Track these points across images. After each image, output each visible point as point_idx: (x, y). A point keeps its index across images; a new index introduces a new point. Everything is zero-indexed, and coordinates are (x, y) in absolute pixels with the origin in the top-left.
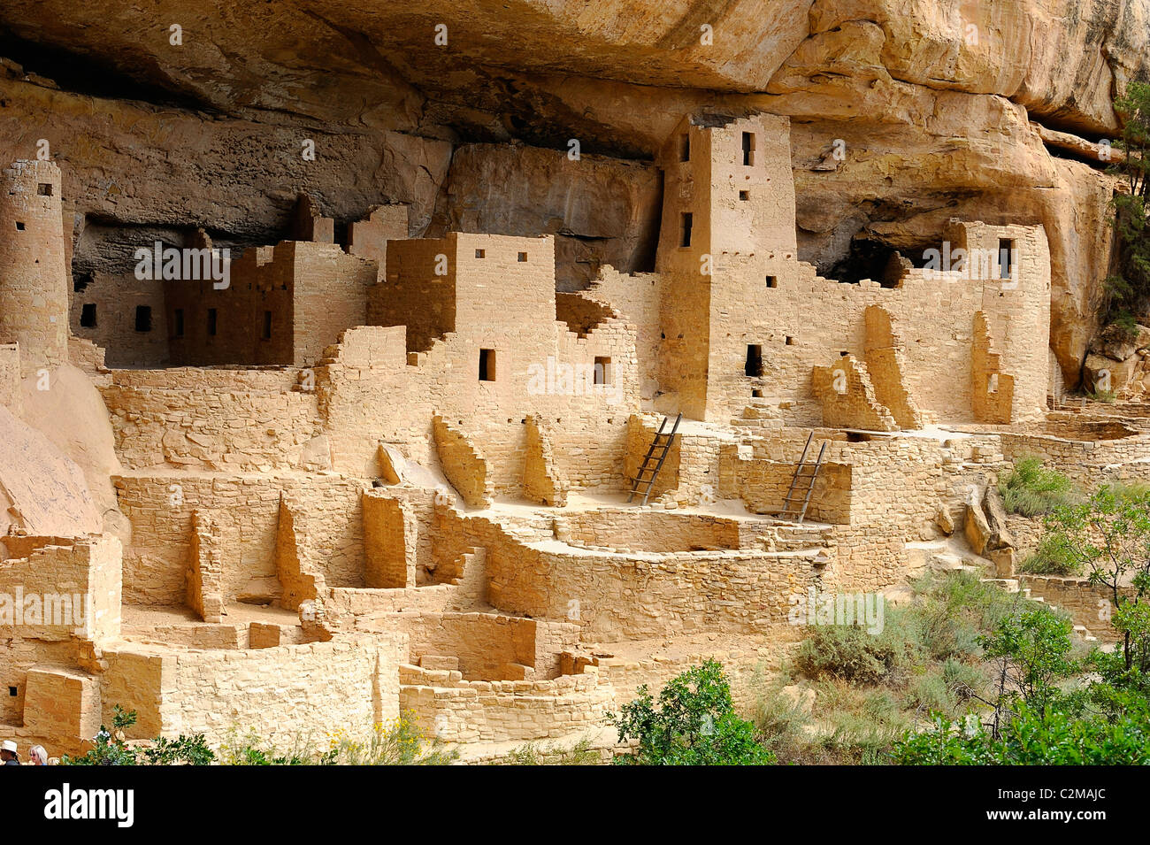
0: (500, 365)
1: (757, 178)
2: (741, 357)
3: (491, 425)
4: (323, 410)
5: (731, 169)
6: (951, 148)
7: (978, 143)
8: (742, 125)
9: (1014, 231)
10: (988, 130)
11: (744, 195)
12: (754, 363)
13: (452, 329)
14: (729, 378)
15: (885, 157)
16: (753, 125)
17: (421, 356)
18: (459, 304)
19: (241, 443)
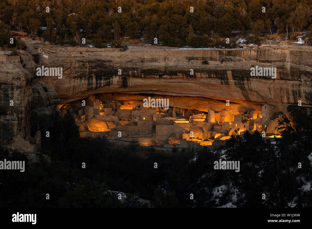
5: (264, 109)
11: (265, 111)
16: (266, 105)
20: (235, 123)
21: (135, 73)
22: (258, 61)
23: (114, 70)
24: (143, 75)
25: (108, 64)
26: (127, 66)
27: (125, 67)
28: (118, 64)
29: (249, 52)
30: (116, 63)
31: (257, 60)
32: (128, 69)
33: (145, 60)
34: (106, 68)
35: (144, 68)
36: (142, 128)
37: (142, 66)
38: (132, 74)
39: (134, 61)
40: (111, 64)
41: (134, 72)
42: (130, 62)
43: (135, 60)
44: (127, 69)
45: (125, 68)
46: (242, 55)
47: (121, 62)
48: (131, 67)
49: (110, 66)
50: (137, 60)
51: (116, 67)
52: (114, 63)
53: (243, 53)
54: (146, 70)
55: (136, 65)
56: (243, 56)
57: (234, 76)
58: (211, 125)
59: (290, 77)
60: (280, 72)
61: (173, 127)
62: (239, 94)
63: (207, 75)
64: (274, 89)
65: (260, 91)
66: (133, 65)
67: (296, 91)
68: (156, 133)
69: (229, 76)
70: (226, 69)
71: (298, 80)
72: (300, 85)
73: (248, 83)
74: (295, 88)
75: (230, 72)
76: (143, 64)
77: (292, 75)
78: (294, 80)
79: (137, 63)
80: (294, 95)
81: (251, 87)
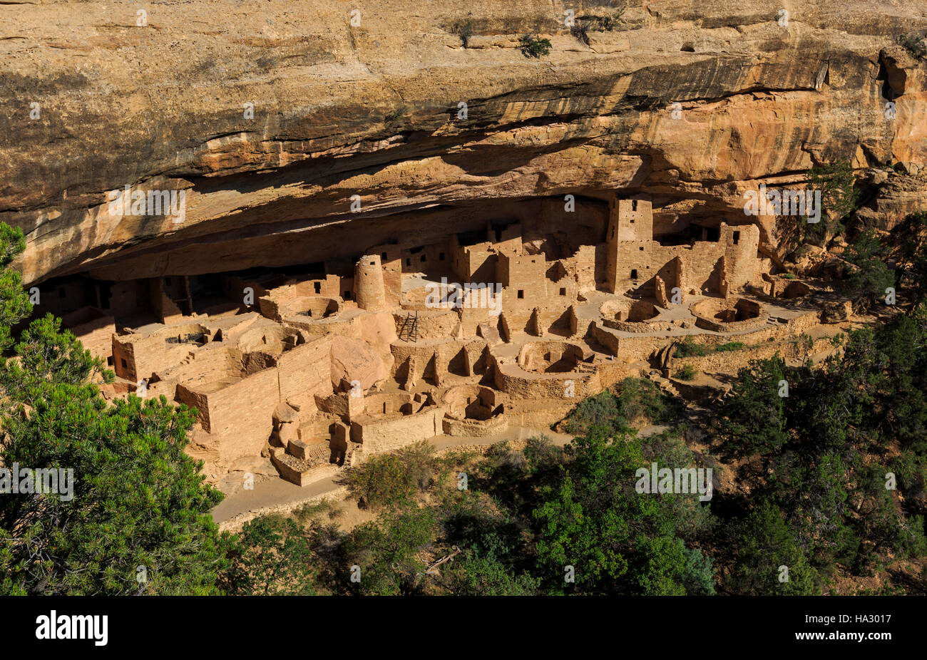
0: (525, 294)
1: (637, 215)
2: (628, 273)
3: (521, 311)
5: (627, 213)
6: (717, 200)
7: (727, 199)
8: (633, 198)
9: (741, 228)
11: (632, 221)
12: (634, 275)
13: (507, 285)
14: (624, 280)
18: (510, 279)
19: (431, 330)
20: (514, 286)
21: (241, 145)
22: (701, 21)
23: (117, 147)
24: (286, 154)
25: (67, 103)
26: (195, 108)
27: (187, 113)
28: (131, 99)
30: (120, 94)
31: (694, 18)
32: (205, 128)
33: (275, 51)
34: (58, 137)
35: (299, 109)
37: (279, 96)
38: (225, 156)
39: (223, 69)
40: (93, 107)
41: (235, 139)
42: (201, 76)
43: (227, 60)
44: (198, 126)
45: (188, 124)
47: (146, 80)
48: (218, 107)
49: (89, 118)
50: (238, 59)
51: (128, 119)
52: (107, 91)
54: (307, 120)
55: (242, 88)
56: (645, 3)
57: (628, 98)
58: (397, 318)
59: (789, 78)
60: (766, 65)
61: (276, 379)
62: (581, 172)
63: (546, 107)
64: (728, 133)
65: (674, 149)
66: (229, 98)
67: (808, 130)
68: (212, 431)
69: (611, 101)
70: (623, 69)
71: (804, 89)
72: (820, 105)
73: (651, 121)
74: (805, 120)
75: (629, 79)
76: (274, 77)
77: (798, 72)
78: (795, 90)
79: (245, 80)
80: (792, 147)
81: (654, 136)
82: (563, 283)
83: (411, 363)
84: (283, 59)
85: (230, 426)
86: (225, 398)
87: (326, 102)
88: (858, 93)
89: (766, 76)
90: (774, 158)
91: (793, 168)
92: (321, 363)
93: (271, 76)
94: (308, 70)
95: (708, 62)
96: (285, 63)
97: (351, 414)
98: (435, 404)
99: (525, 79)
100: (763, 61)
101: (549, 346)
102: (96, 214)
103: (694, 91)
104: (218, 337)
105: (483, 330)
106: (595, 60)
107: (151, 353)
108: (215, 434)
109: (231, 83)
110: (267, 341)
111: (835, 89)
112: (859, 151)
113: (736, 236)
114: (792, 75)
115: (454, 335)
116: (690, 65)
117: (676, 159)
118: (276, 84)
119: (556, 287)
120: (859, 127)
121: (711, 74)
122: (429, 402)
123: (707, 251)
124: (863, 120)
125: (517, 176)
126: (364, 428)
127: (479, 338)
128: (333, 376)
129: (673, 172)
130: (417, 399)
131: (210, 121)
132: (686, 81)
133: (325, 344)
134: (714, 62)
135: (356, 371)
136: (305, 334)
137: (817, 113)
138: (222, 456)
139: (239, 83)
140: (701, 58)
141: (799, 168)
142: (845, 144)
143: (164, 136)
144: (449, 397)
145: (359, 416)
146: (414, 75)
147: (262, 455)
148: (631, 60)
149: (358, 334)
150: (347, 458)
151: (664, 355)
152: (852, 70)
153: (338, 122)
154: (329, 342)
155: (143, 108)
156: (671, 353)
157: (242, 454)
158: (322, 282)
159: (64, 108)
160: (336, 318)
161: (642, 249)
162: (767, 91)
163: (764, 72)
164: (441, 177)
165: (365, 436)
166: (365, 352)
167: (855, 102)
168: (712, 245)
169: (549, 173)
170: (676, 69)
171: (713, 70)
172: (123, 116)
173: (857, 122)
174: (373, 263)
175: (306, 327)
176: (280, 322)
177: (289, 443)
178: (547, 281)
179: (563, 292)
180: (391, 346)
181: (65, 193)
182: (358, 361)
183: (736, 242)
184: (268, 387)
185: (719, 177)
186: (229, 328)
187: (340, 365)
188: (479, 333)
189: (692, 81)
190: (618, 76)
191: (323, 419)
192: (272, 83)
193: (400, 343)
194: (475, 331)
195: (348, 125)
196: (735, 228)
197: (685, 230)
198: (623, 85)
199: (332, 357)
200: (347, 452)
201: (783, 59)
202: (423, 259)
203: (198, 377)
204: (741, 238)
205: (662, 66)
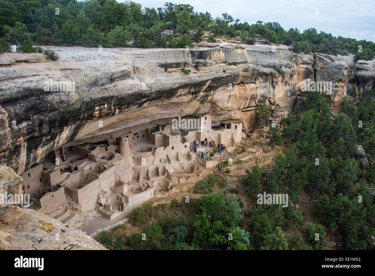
0: (174, 148)
1: (207, 121)
3: (174, 154)
4: (154, 156)
5: (204, 121)
6: (230, 116)
7: (233, 116)
8: (205, 116)
9: (237, 124)
10: (235, 114)
11: (205, 123)
13: (169, 145)
15: (222, 117)
16: (207, 116)
17: (165, 149)
18: (170, 143)
20: (171, 145)
21: (105, 108)
22: (227, 63)
24: (118, 110)
26: (93, 97)
27: (91, 98)
28: (74, 95)
29: (218, 53)
31: (225, 63)
33: (115, 76)
35: (123, 95)
36: (51, 206)
38: (100, 112)
39: (100, 82)
40: (63, 98)
41: (104, 106)
42: (94, 85)
43: (101, 79)
44: (93, 102)
46: (212, 56)
47: (78, 88)
48: (100, 96)
49: (62, 102)
50: (105, 79)
51: (73, 102)
52: (67, 92)
53: (213, 54)
54: (125, 98)
55: (106, 89)
56: (213, 58)
57: (209, 87)
58: (134, 158)
59: (249, 80)
60: (244, 76)
61: (99, 183)
62: (193, 109)
63: (188, 90)
64: (234, 96)
65: (220, 101)
66: (102, 92)
67: (255, 95)
68: (79, 203)
69: (205, 87)
70: (209, 78)
71: (253, 83)
72: (257, 87)
73: (214, 93)
74: (254, 92)
75: (210, 81)
76: (115, 84)
77: (251, 78)
78: (250, 83)
79: (107, 86)
80: (250, 100)
81: (214, 98)
82: (186, 144)
83: (140, 173)
84: (117, 78)
85: (85, 201)
86: (83, 191)
87: (131, 92)
88: (266, 84)
89: (243, 79)
90: (246, 103)
91: (250, 106)
92: (112, 175)
93: (114, 84)
94: (124, 82)
95: (230, 75)
96: (117, 80)
97: (124, 193)
98: (150, 187)
99: (185, 82)
100: (243, 75)
101: (183, 165)
102: (60, 135)
103: (226, 84)
104: (76, 169)
105: (162, 161)
106: (202, 76)
107: (56, 176)
108: (80, 204)
109: (103, 87)
110: (92, 169)
111: (261, 83)
112: (267, 100)
113: (236, 126)
114: (250, 79)
115: (153, 162)
116: (226, 77)
117: (219, 104)
118: (116, 87)
119: (184, 145)
120: (267, 93)
121: (231, 79)
122: (148, 187)
123: (228, 132)
124: (268, 92)
125: (175, 111)
126: (129, 198)
127: (161, 163)
128: (116, 179)
129: (219, 108)
130: (144, 185)
131: (98, 101)
132: (224, 81)
133: (112, 169)
134: (231, 75)
135: (123, 177)
136: (105, 166)
137: (256, 90)
138: (83, 211)
139: (105, 87)
140: (228, 74)
141: (252, 106)
142: (264, 99)
143: (83, 107)
144: (154, 184)
145: (126, 193)
146: (154, 82)
147: (95, 209)
148: (211, 75)
149: (122, 165)
150: (124, 208)
151: (220, 165)
152: (264, 77)
153: (134, 99)
154: (114, 168)
155: (78, 98)
156: (222, 165)
157: (88, 210)
158: (108, 147)
159: (54, 99)
160: (115, 159)
161: (208, 132)
162: (243, 83)
163: (243, 78)
164: (154, 113)
165: (129, 200)
166: (125, 171)
167: (266, 87)
168: (229, 130)
169: (184, 110)
170: (222, 78)
171: (231, 78)
172: (72, 101)
173: (266, 92)
174: (126, 140)
175: (105, 163)
176: (96, 162)
177: (104, 204)
178: (181, 143)
179: (186, 146)
180: (133, 168)
181: (52, 130)
182: (123, 174)
183: (236, 129)
184: (96, 186)
185: (231, 109)
186: (79, 165)
187: (118, 176)
188: (161, 161)
189: (226, 81)
190: (208, 80)
191: (114, 195)
192: (114, 87)
193: (135, 167)
194: (159, 161)
195: (136, 99)
196: (236, 125)
197: (219, 125)
198: (208, 83)
199: (115, 173)
200: (124, 206)
201: (248, 74)
202: (138, 137)
203: (71, 183)
204: (237, 127)
205: (219, 77)
